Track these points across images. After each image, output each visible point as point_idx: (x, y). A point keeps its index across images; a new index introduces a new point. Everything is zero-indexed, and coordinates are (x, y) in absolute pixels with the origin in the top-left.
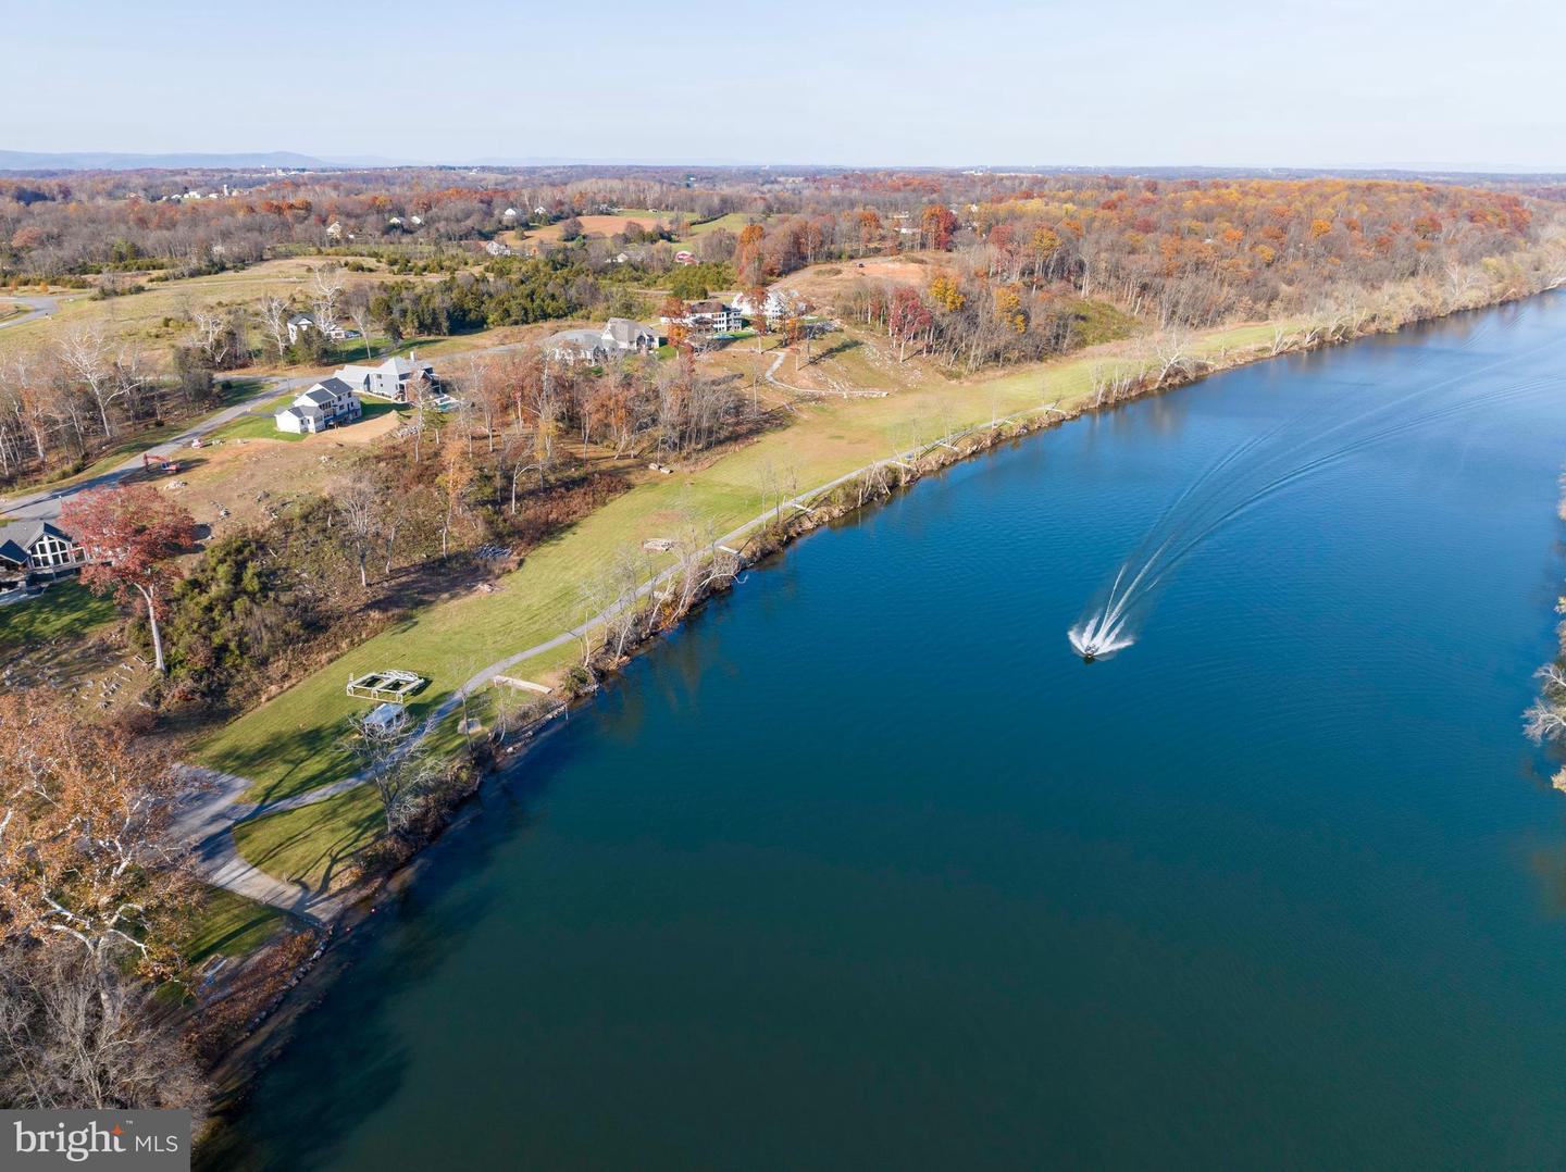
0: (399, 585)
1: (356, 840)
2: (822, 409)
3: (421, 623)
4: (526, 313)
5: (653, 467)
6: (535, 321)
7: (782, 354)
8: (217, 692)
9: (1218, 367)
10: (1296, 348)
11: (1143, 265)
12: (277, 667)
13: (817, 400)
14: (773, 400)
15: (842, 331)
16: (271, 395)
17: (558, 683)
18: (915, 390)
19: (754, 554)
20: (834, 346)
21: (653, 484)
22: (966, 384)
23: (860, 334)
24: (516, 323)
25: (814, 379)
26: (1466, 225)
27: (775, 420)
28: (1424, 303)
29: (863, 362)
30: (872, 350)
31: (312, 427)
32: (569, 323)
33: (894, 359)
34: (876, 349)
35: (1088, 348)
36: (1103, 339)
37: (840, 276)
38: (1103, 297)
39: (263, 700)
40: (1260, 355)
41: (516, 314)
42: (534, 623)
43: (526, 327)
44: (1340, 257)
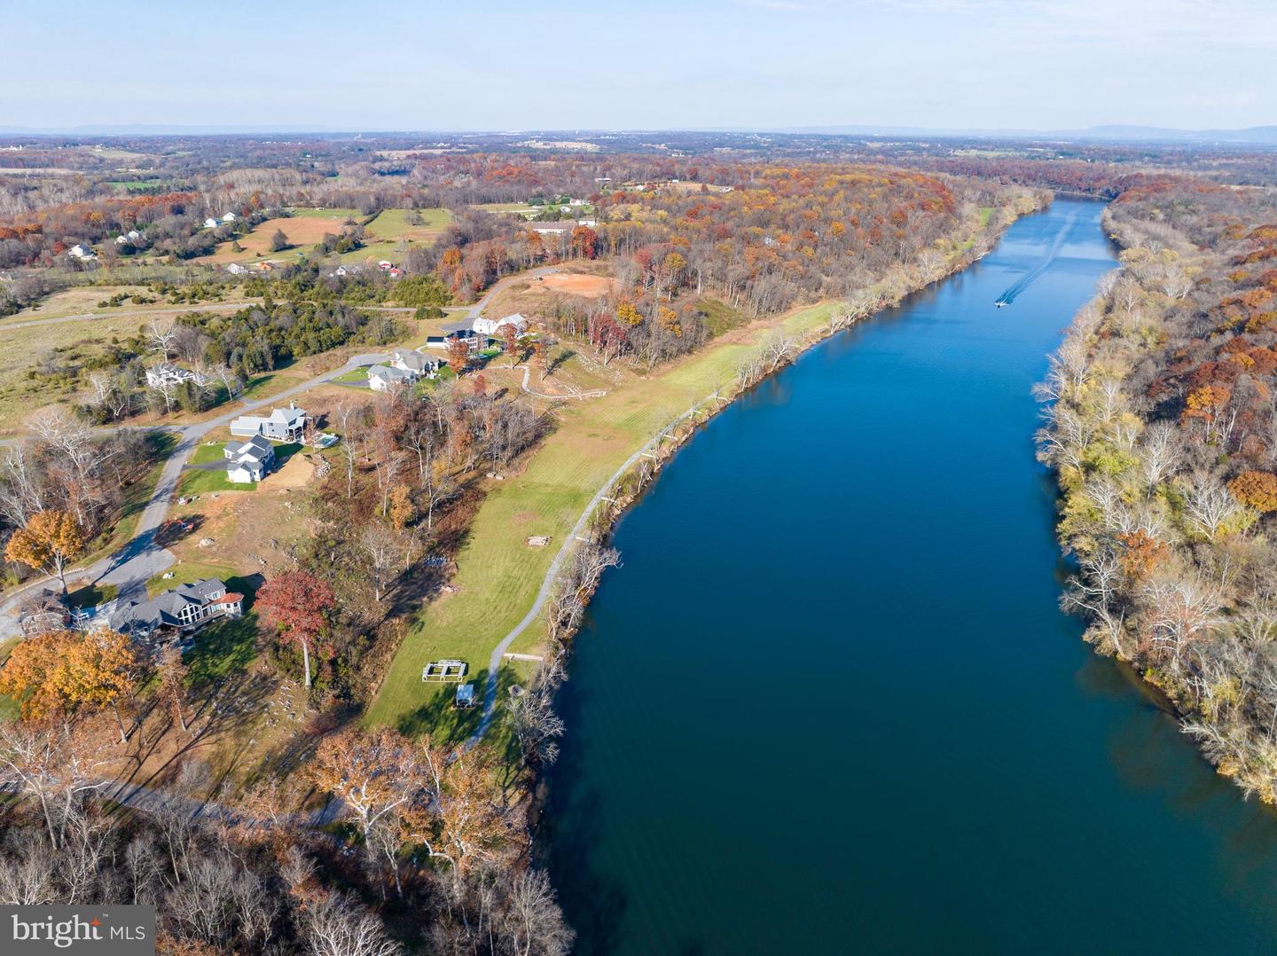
0: (394, 596)
1: (508, 774)
2: (572, 412)
3: (426, 623)
4: (321, 345)
5: (490, 475)
6: (328, 349)
7: (526, 367)
8: (346, 693)
9: (803, 349)
10: (843, 327)
11: (737, 270)
12: (367, 670)
13: (564, 404)
14: (538, 409)
15: (557, 343)
16: (185, 446)
17: (545, 653)
18: (622, 387)
19: (599, 540)
20: (557, 357)
21: (498, 490)
22: (651, 378)
23: (570, 345)
24: (315, 353)
25: (556, 386)
26: (921, 213)
27: (546, 426)
28: (912, 284)
29: (579, 368)
30: (582, 357)
31: (257, 477)
32: (354, 349)
33: (600, 363)
34: (588, 358)
35: (716, 339)
36: (723, 331)
37: (530, 290)
38: (711, 294)
39: (373, 693)
40: (824, 335)
41: (313, 346)
42: (500, 612)
43: (323, 355)
44: (852, 249)
